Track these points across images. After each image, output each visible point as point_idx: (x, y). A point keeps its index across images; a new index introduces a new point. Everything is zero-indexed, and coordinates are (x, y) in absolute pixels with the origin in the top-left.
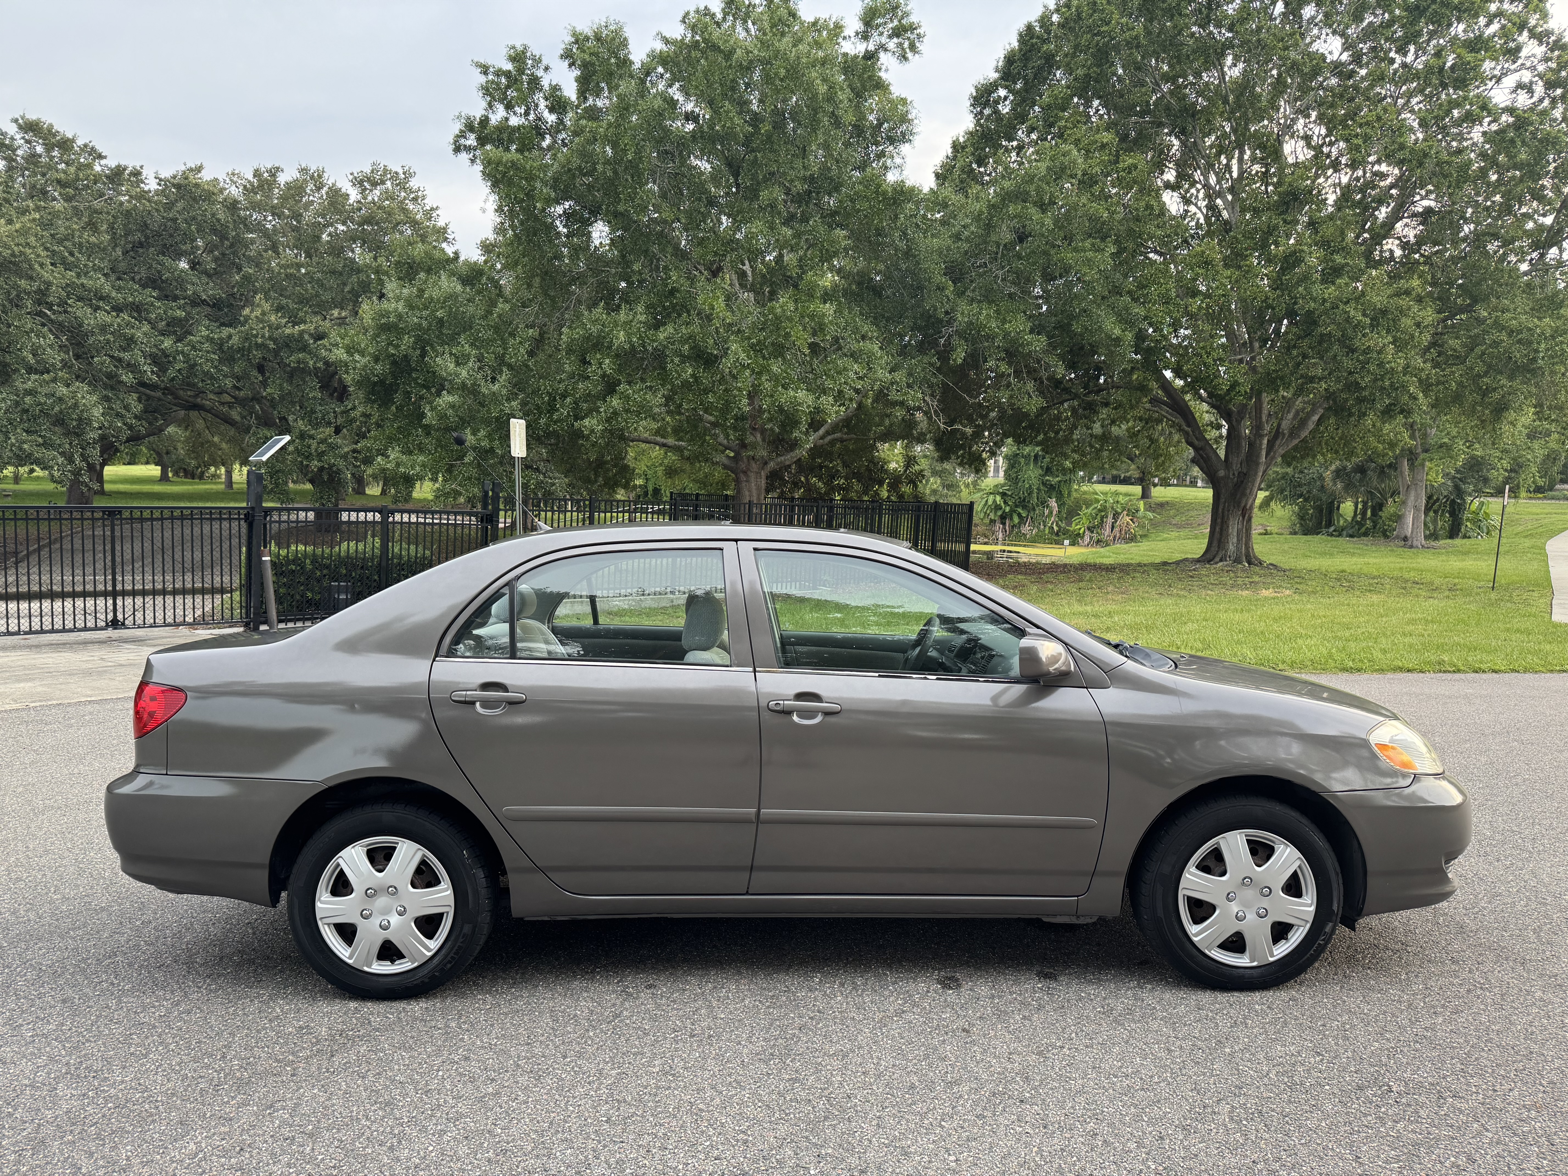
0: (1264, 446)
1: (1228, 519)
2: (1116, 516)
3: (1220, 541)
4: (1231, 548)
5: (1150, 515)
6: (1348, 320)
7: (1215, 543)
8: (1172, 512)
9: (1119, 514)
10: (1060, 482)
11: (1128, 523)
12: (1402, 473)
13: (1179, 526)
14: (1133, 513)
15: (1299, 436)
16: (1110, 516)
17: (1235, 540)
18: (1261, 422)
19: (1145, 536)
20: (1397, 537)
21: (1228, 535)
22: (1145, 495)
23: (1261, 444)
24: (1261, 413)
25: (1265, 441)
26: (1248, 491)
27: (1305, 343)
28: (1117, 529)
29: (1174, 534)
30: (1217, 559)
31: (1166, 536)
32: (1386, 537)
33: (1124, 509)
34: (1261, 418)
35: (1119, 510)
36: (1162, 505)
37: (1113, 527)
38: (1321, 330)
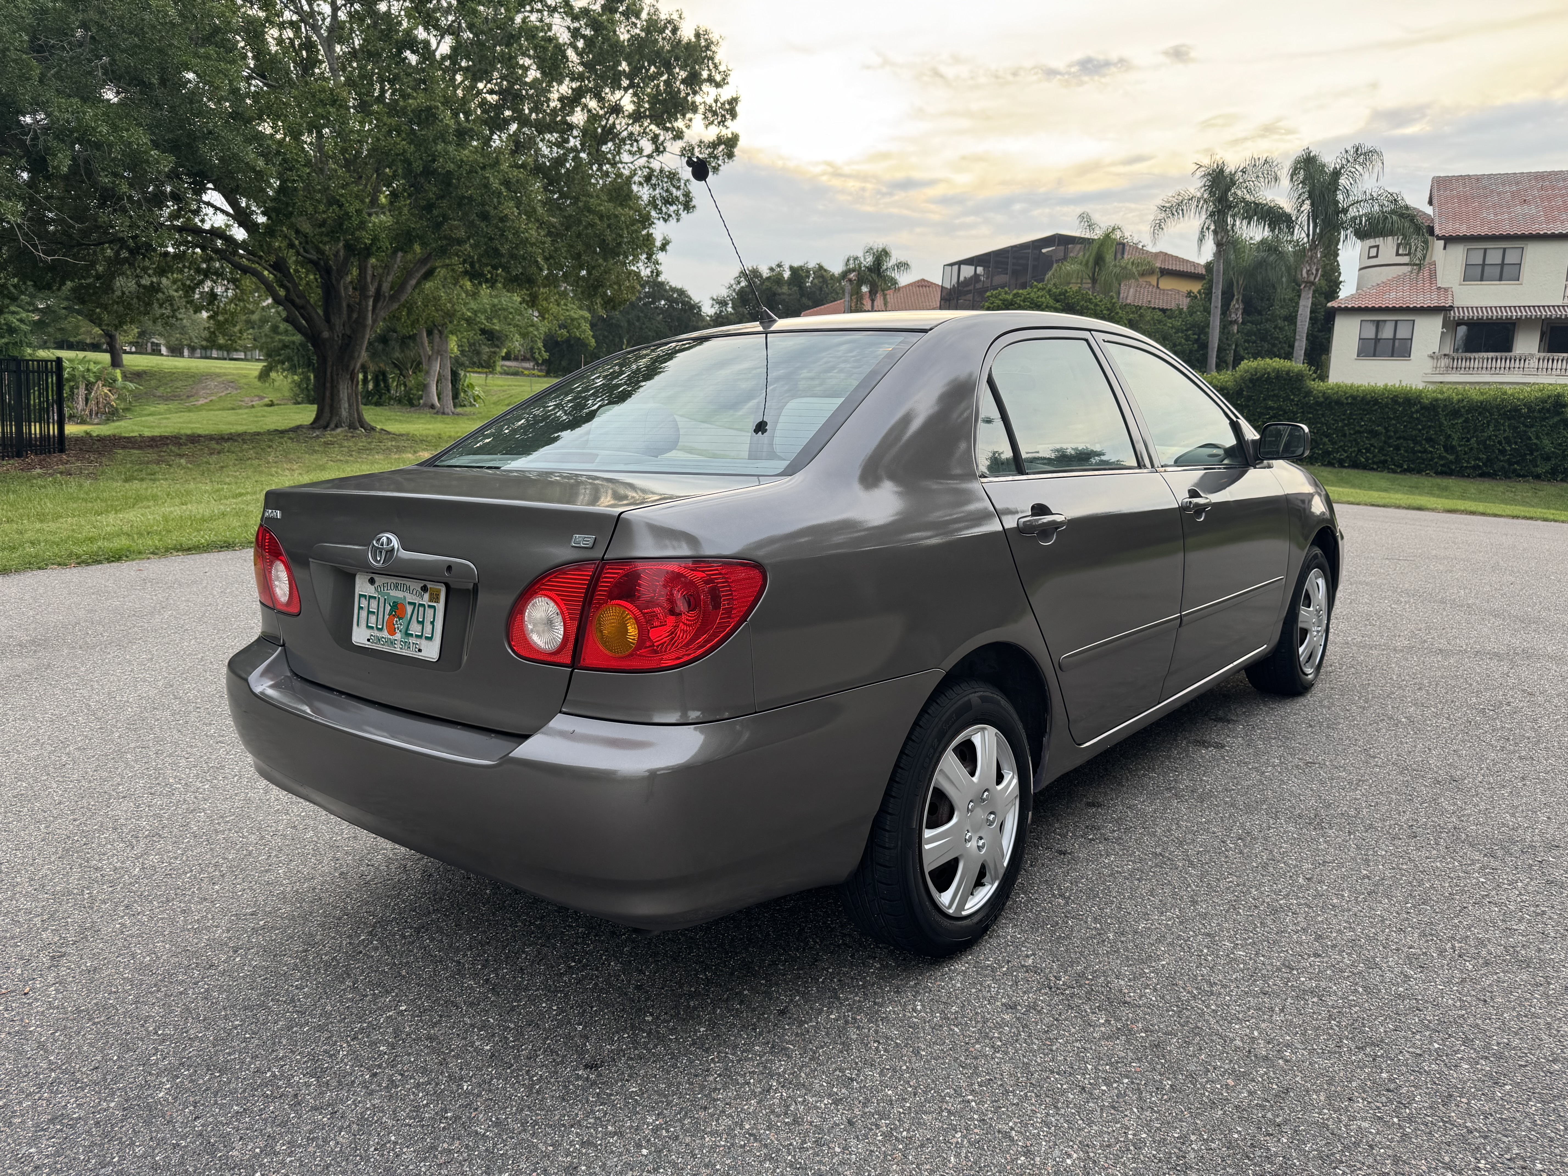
0: (370, 308)
1: (338, 383)
2: (89, 386)
3: (332, 407)
4: (344, 413)
5: (131, 386)
6: (487, 186)
7: (327, 409)
8: (153, 383)
9: (93, 384)
10: (7, 344)
11: (106, 395)
12: (422, 344)
13: (166, 399)
14: (111, 383)
15: (399, 300)
16: (82, 387)
17: (346, 405)
18: (366, 282)
19: (126, 410)
20: (425, 405)
21: (339, 401)
22: (116, 362)
23: (367, 306)
24: (365, 273)
25: (371, 303)
26: (356, 354)
27: (444, 203)
28: (92, 404)
29: (162, 407)
30: (332, 425)
31: (153, 409)
32: (412, 405)
33: (98, 378)
34: (365, 278)
35: (92, 380)
36: (138, 376)
37: (87, 400)
38: (461, 192)
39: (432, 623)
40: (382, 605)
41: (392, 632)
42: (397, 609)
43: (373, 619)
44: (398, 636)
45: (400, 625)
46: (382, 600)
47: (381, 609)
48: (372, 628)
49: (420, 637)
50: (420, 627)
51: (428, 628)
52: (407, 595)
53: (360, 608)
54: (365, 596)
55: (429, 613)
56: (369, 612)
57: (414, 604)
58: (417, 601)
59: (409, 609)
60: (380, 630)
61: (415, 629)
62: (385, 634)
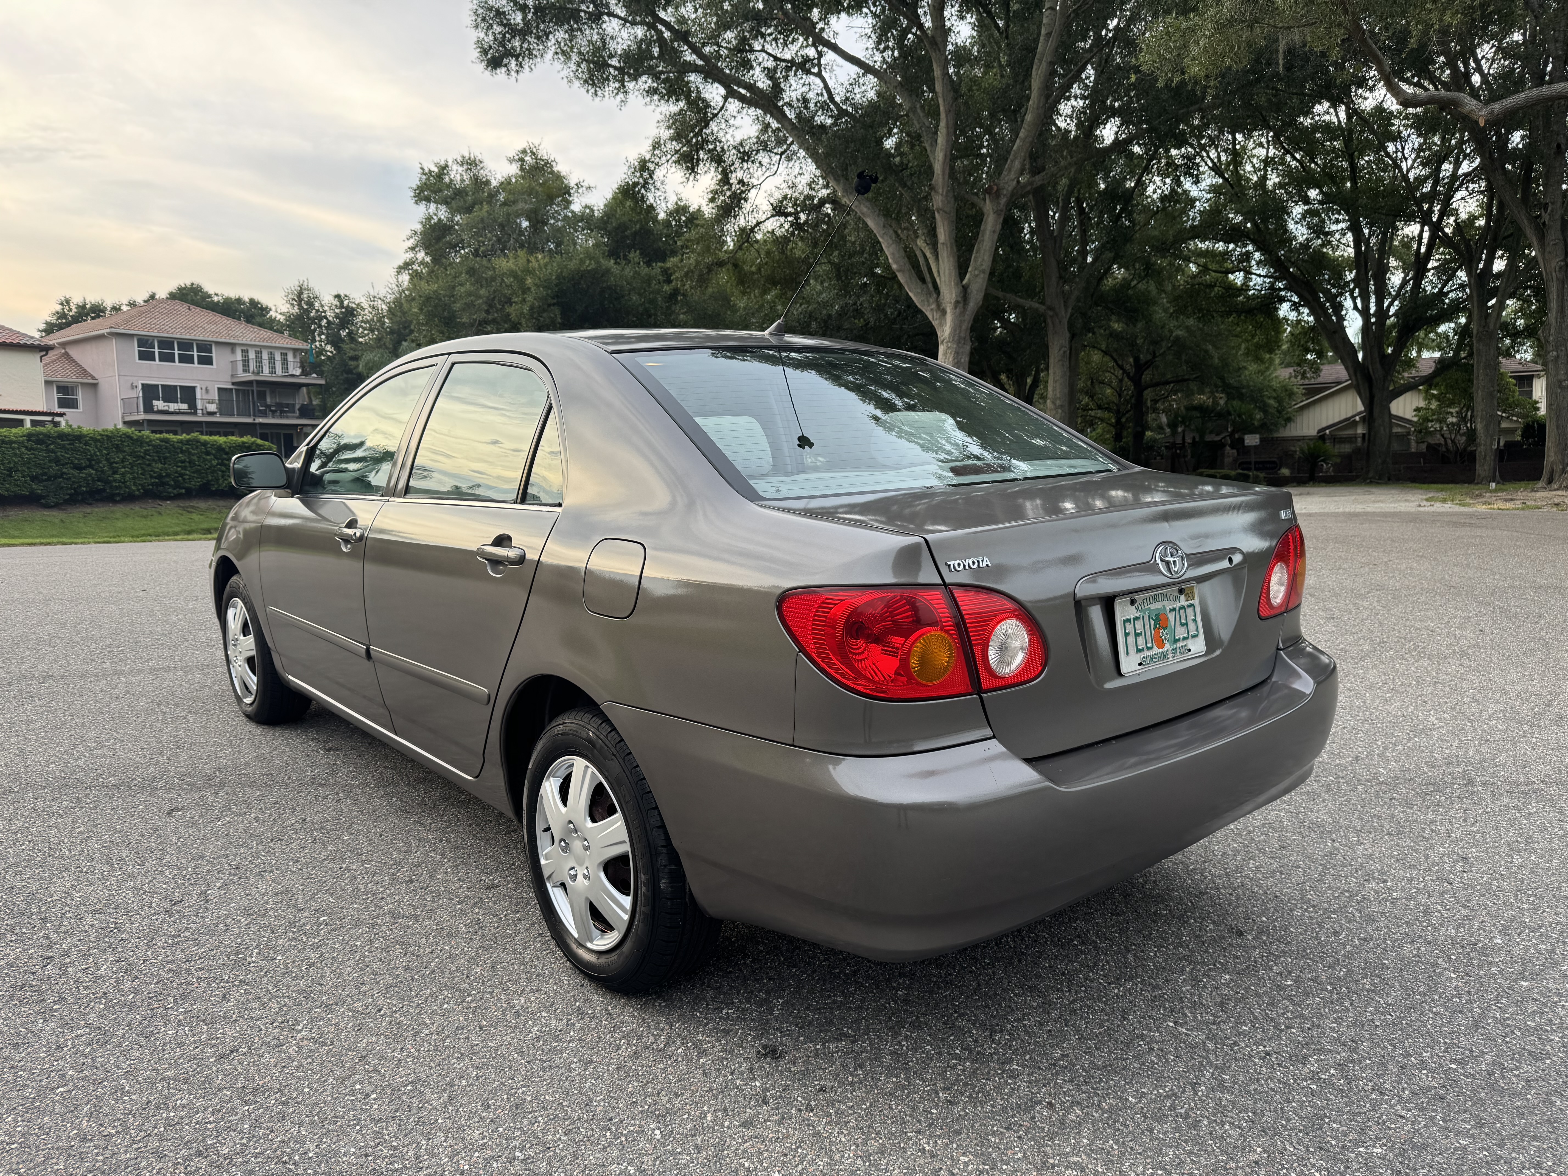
39: (1195, 620)
40: (1147, 622)
41: (1161, 645)
42: (1160, 622)
43: (1141, 640)
44: (1167, 646)
45: (1164, 634)
46: (1146, 618)
47: (1147, 627)
48: (1142, 650)
49: (1185, 639)
50: (1184, 629)
51: (1192, 626)
52: (1165, 603)
53: (1127, 634)
54: (1129, 620)
55: (1190, 611)
56: (1137, 635)
57: (1174, 609)
58: (1177, 605)
59: (1171, 616)
60: (1149, 649)
61: (1181, 632)
62: (1156, 650)
